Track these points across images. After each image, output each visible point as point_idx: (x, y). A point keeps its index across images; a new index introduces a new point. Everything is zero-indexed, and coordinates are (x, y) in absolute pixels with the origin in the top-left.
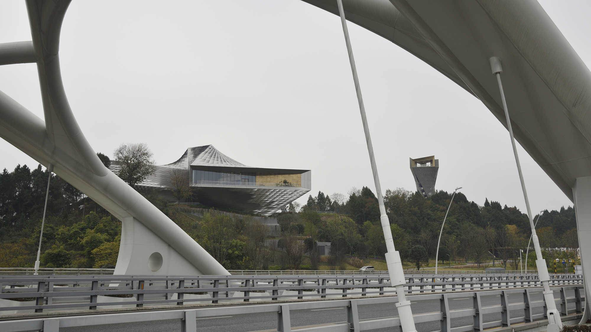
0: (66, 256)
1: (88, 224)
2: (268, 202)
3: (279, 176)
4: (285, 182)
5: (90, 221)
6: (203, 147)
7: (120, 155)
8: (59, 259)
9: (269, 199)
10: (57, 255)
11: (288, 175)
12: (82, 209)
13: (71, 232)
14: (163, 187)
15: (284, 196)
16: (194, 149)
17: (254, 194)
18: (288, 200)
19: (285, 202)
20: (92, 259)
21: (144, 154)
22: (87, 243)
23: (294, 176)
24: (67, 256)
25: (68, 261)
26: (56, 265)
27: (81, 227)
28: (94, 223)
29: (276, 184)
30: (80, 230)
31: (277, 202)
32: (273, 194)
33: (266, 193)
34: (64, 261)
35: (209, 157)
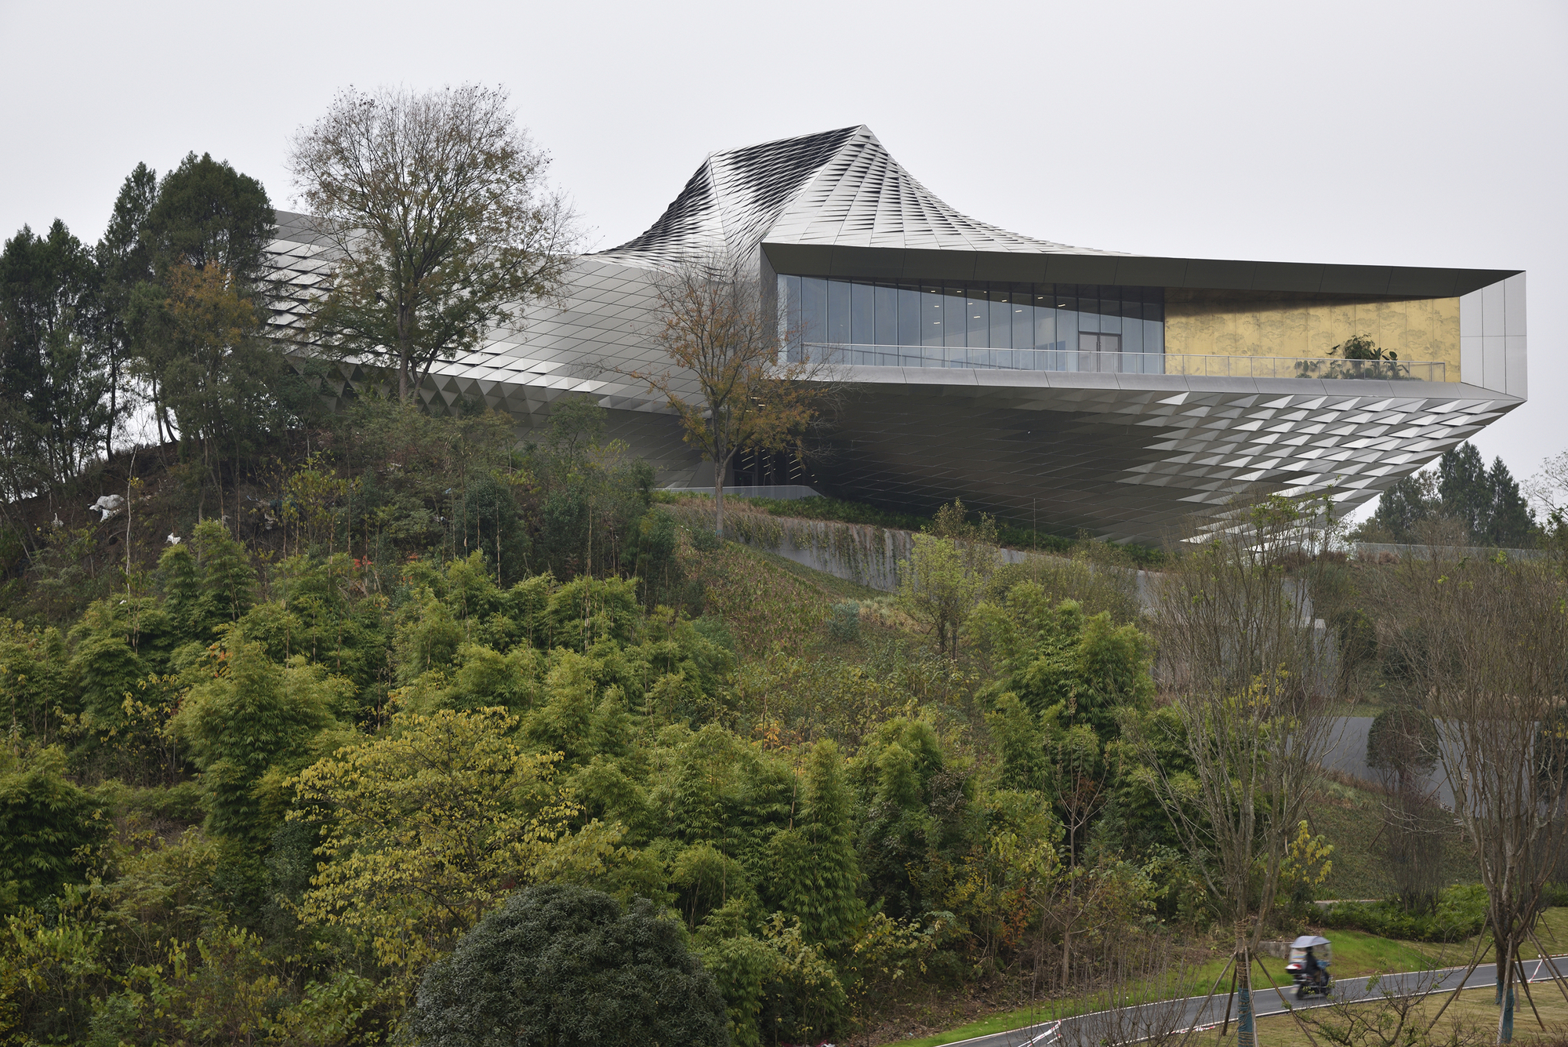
0: (74, 813)
1: (176, 609)
2: (1253, 477)
3: (1312, 311)
4: (1357, 350)
5: (191, 586)
6: (811, 140)
7: (337, 170)
8: (32, 839)
9: (1261, 458)
10: (15, 807)
11: (1371, 306)
12: (113, 520)
13: (75, 659)
14: (586, 386)
15: (1354, 437)
16: (747, 158)
17: (1168, 429)
18: (1376, 464)
19: (1358, 476)
20: (253, 839)
21: (490, 160)
22: (211, 726)
23: (1414, 314)
24: (79, 818)
25: (93, 851)
26: (13, 883)
27: (135, 624)
28: (219, 598)
29: (1298, 365)
30: (130, 644)
31: (1306, 480)
32: (1285, 428)
33: (1244, 419)
34: (62, 850)
35: (861, 195)
